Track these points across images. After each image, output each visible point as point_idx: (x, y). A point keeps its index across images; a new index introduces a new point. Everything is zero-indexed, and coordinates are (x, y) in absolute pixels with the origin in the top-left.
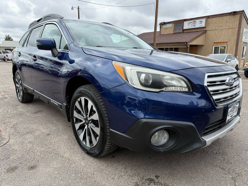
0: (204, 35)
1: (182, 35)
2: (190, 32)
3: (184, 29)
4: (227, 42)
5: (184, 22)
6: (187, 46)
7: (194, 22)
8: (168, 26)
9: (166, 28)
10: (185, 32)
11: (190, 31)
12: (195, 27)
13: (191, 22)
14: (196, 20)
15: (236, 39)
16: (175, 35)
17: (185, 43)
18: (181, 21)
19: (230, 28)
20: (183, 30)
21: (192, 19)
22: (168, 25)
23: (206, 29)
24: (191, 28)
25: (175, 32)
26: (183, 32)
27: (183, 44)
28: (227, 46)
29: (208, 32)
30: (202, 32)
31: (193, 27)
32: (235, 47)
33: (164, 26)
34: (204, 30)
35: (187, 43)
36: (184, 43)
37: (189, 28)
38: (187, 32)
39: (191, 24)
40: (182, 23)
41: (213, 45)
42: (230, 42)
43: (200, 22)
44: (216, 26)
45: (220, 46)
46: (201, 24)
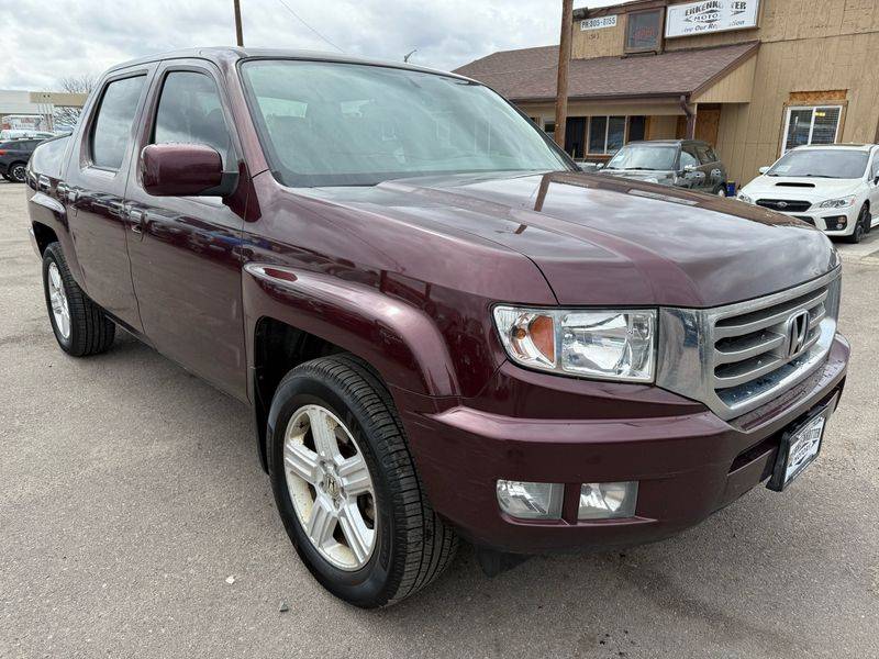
0: (751, 64)
1: (659, 61)
2: (693, 50)
3: (667, 36)
4: (846, 91)
5: (669, 8)
6: (686, 110)
7: (709, 6)
8: (601, 26)
9: (594, 35)
10: (668, 48)
11: (695, 45)
12: (714, 30)
13: (698, 9)
16: (632, 63)
17: (683, 98)
18: (658, 5)
19: (860, 30)
20: (664, 40)
22: (601, 19)
23: (759, 36)
24: (699, 31)
25: (630, 50)
26: (664, 52)
27: (673, 101)
28: (846, 106)
29: (765, 49)
30: (746, 49)
31: (707, 30)
33: (586, 27)
34: (749, 43)
35: (688, 95)
36: (677, 95)
37: (689, 33)
38: (680, 50)
39: (696, 15)
40: (662, 12)
41: (785, 105)
42: (857, 92)
43: (734, 9)
44: (804, 23)
45: (815, 108)
46: (739, 17)
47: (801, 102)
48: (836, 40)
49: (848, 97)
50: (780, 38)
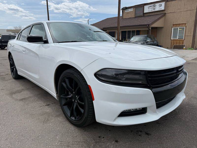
0: (164, 18)
1: (143, 18)
2: (150, 15)
3: (144, 12)
4: (186, 23)
5: (145, 6)
6: (149, 29)
7: (153, 5)
8: (130, 11)
9: (128, 13)
10: (145, 15)
12: (155, 11)
13: (151, 6)
14: (156, 4)
15: (194, 21)
16: (136, 19)
18: (142, 5)
19: (188, 10)
21: (151, 3)
22: (130, 9)
23: (165, 12)
24: (152, 11)
25: (136, 16)
28: (186, 27)
29: (167, 15)
30: (162, 15)
31: (153, 11)
32: (193, 28)
33: (126, 11)
34: (163, 13)
35: (149, 25)
36: (146, 25)
37: (149, 12)
38: (147, 16)
39: (150, 8)
40: (143, 7)
41: (172, 27)
42: (188, 24)
43: (159, 6)
44: (175, 8)
45: (179, 28)
46: (160, 8)
47: (175, 27)
48: (183, 12)
49: (186, 25)
50: (170, 12)
